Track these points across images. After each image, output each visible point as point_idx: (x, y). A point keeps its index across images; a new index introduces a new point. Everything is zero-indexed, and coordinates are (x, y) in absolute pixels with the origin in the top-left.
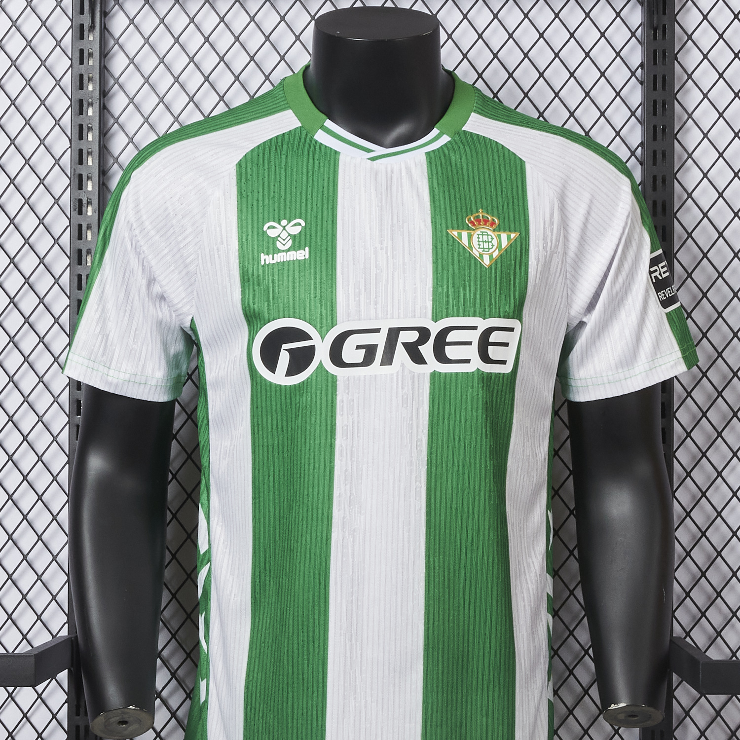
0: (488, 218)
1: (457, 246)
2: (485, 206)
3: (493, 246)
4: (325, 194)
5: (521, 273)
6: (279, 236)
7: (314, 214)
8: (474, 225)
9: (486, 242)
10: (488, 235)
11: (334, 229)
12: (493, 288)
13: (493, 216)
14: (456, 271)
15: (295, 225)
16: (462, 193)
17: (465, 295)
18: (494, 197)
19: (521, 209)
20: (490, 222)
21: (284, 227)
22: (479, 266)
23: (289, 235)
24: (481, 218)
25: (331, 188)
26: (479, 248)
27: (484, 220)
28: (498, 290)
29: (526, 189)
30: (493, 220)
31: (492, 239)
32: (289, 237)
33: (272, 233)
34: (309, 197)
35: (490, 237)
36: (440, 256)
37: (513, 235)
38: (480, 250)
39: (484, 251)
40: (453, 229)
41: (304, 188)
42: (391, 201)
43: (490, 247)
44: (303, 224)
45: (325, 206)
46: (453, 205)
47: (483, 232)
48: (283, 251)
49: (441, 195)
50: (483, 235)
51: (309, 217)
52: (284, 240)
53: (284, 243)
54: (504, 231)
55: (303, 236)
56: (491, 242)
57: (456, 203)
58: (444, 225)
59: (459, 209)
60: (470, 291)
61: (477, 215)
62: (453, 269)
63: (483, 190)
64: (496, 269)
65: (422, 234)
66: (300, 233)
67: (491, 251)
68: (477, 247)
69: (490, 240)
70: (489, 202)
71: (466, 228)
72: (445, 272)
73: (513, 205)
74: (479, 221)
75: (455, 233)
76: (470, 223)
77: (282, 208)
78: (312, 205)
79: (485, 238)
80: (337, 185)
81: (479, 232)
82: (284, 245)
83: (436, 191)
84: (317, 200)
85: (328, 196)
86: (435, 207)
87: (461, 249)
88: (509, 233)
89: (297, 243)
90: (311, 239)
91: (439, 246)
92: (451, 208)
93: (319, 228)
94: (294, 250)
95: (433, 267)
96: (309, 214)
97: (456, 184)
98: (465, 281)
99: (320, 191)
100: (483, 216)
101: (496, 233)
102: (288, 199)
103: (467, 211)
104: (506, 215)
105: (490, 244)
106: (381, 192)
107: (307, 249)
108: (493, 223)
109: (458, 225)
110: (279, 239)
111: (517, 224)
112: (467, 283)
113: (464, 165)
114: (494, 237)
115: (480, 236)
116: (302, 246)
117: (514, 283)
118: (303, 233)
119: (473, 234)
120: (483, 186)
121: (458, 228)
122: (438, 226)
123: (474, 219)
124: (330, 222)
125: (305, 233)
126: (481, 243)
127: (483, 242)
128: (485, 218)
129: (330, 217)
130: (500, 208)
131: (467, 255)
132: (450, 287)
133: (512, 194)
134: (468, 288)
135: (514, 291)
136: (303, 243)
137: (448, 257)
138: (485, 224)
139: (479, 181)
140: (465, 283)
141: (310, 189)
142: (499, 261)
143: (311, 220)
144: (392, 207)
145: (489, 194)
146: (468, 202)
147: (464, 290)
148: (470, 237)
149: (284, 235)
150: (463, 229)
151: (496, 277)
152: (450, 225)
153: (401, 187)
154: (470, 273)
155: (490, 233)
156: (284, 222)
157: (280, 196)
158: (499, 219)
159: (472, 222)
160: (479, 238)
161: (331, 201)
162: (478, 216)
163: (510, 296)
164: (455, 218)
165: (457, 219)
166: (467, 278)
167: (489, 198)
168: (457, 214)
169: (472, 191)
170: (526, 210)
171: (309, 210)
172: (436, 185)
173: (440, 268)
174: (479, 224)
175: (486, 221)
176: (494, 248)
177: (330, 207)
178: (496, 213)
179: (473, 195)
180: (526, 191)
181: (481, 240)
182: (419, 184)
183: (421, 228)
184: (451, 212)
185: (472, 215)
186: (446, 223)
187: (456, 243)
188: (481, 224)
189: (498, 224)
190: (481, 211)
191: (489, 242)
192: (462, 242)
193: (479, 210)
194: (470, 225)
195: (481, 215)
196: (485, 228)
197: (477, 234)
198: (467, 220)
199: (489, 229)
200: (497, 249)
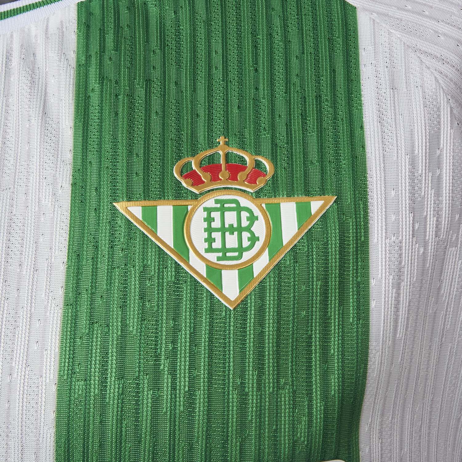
0: (242, 160)
3: (254, 239)
5: (344, 315)
8: (197, 182)
9: (232, 230)
10: (239, 209)
13: (258, 153)
14: (133, 324)
16: (171, 97)
19: (343, 129)
20: (248, 171)
22: (205, 304)
24: (222, 162)
26: (209, 249)
30: (258, 164)
31: (253, 218)
35: (245, 215)
37: (316, 205)
40: (130, 199)
43: (246, 243)
46: (140, 129)
54: (290, 194)
56: (248, 229)
57: (147, 124)
58: (106, 190)
59: (155, 141)
61: (209, 152)
62: (124, 324)
63: (233, 86)
68: (202, 247)
69: (245, 223)
70: (249, 115)
71: (170, 192)
75: (136, 210)
76: (186, 177)
79: (231, 218)
83: (95, 97)
97: (156, 74)
101: (265, 202)
103: (178, 146)
104: (297, 148)
105: (246, 235)
108: (256, 175)
109: (147, 184)
111: (330, 171)
112: (165, 364)
114: (257, 212)
117: (325, 349)
119: (194, 210)
120: (233, 75)
121: (147, 196)
122: (91, 195)
127: (223, 230)
128: (233, 162)
132: (112, 379)
134: (167, 380)
137: (109, 284)
138: (233, 178)
140: (157, 366)
145: (249, 92)
146: (187, 119)
150: (162, 196)
152: (122, 187)
154: (176, 330)
155: (245, 202)
159: (191, 176)
160: (209, 220)
162: (213, 157)
163: (309, 393)
164: (138, 166)
165: (147, 168)
167: (249, 104)
168: (147, 153)
170: (358, 130)
172: (94, 82)
174: (215, 179)
176: (259, 245)
181: (217, 224)
182: (52, 82)
183: (43, 202)
184: (130, 152)
185: (193, 156)
186: (114, 182)
187: (139, 241)
188: (221, 180)
189: (272, 174)
190: (221, 140)
191: (240, 229)
192: (155, 234)
193: (217, 140)
194: (184, 184)
195: (221, 153)
196: (231, 188)
197: (205, 209)
198: (176, 168)
199: (244, 191)
200: (267, 249)
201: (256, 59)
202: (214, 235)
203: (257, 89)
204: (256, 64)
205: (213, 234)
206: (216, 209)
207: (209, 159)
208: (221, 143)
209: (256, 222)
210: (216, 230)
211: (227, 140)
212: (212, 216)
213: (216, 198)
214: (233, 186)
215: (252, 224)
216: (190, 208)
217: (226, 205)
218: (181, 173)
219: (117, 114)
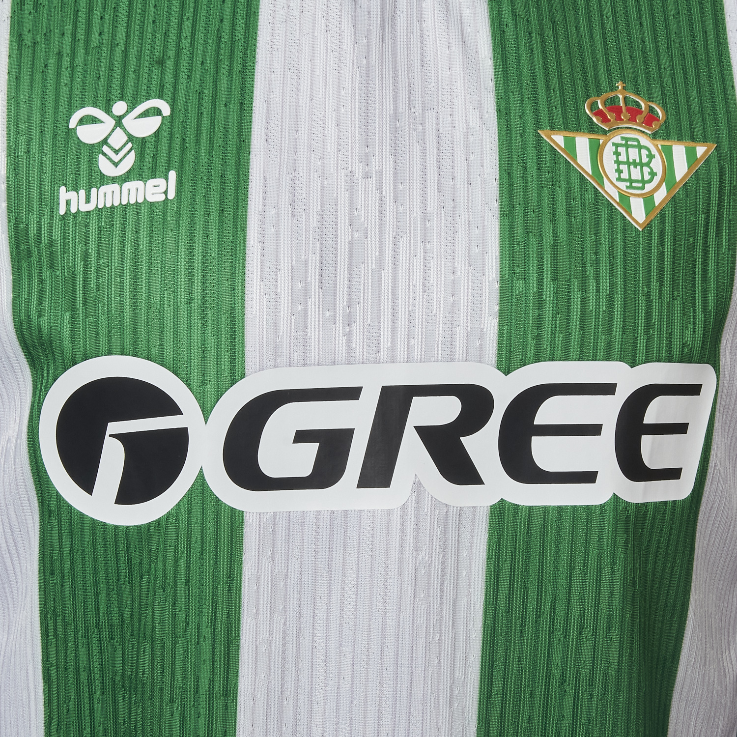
0: (638, 104)
1: (563, 171)
2: (631, 77)
3: (653, 174)
4: (226, 37)
5: (719, 246)
6: (105, 141)
7: (195, 85)
8: (605, 120)
9: (635, 164)
10: (640, 147)
11: (245, 125)
12: (655, 285)
13: (650, 99)
14: (563, 236)
15: (145, 114)
16: (574, 39)
17: (584, 301)
18: (651, 54)
19: (717, 86)
20: (644, 114)
21: (119, 121)
22: (619, 224)
23: (131, 138)
24: (622, 104)
25: (241, 22)
26: (619, 179)
27: (629, 110)
28: (667, 289)
29: (726, 40)
30: (651, 109)
31: (651, 157)
32: (130, 145)
33: (88, 135)
34: (186, 43)
35: (644, 152)
36: (519, 198)
37: (700, 150)
38: (623, 185)
39: (631, 187)
40: (552, 128)
41: (174, 21)
42: (394, 55)
43: (647, 177)
44: (166, 110)
45: (225, 66)
46: (553, 67)
47: (627, 140)
48: (114, 180)
49: (523, 42)
50: (627, 146)
51: (181, 93)
52: (117, 152)
53: (116, 158)
54: (680, 139)
55: (164, 142)
56: (648, 164)
57: (559, 63)
58: (529, 118)
59: (567, 80)
60: (598, 291)
61: (611, 95)
62: (555, 235)
63: (623, 37)
64: (662, 234)
65: (471, 139)
66: (157, 133)
67: (649, 187)
68: (613, 176)
69: (645, 160)
70: (640, 64)
71: (585, 125)
72: (533, 241)
73: (698, 77)
74: (617, 111)
75: (559, 139)
76: (596, 114)
77: (118, 71)
78: (191, 65)
79: (634, 154)
80: (256, 14)
81: (617, 139)
82: (116, 164)
83: (510, 32)
84: (205, 52)
85: (233, 42)
86: (505, 71)
87: (575, 181)
88: (692, 144)
89: (148, 159)
90: (183, 149)
91: (517, 172)
92: (547, 75)
93: (205, 121)
94: (141, 177)
95: (502, 225)
96: (182, 87)
97: (559, 17)
98: (584, 266)
99: (214, 28)
100: (625, 98)
101: (660, 143)
102: (133, 51)
103: (586, 86)
104: (682, 99)
105: (646, 170)
106: (369, 30)
107: (172, 175)
108: (651, 118)
109: (565, 117)
110: (105, 149)
111: (709, 122)
112: (590, 271)
114: (654, 151)
115: (620, 149)
116: (161, 169)
117: (705, 271)
118: (165, 134)
119: (605, 144)
120: (622, 27)
121: (566, 128)
122: (516, 121)
123: (604, 104)
124: (234, 107)
125: (171, 134)
126: (624, 167)
127: (628, 163)
128: (630, 106)
129: (236, 93)
130: (667, 80)
131: (590, 196)
132: (547, 280)
133: (694, 48)
134: (592, 284)
135: (705, 292)
136: (162, 159)
137: (540, 201)
138: (632, 119)
139: (614, 13)
140: (584, 272)
141: (188, 24)
142: (668, 213)
143: (186, 102)
144: (395, 69)
145: (637, 45)
146: (589, 61)
147: (584, 288)
148: (596, 151)
149: (118, 139)
150: (578, 129)
151: (661, 255)
152: (544, 117)
153: (421, 20)
154: (597, 243)
155: (645, 141)
156: (119, 108)
157: (113, 45)
158: (665, 108)
159: (599, 113)
160: (617, 154)
161: (238, 55)
162: (614, 100)
163: (694, 306)
164: (556, 100)
165: (564, 104)
166: (590, 256)
167: (638, 55)
168: (562, 90)
169: (598, 38)
170: (729, 90)
171: (183, 77)
172: (507, 18)
173: (519, 230)
174: (619, 118)
175: (634, 112)
176: (657, 179)
177: (237, 67)
178: (657, 93)
179: (599, 46)
180: (726, 45)
181: (623, 158)
182: (466, 13)
183: (471, 124)
184: (548, 87)
185: (598, 96)
186: (536, 111)
187: (562, 166)
188: (623, 120)
189: (665, 119)
190: (620, 85)
191: (642, 165)
192: (575, 161)
193: (617, 85)
194: (595, 120)
195: (621, 97)
196: (633, 128)
197: (614, 144)
198: (587, 107)
199: (643, 132)
200: (664, 183)
201: (640, 14)
202: (622, 167)
203: (643, 42)
204: (640, 18)
205: (620, 166)
206: (621, 145)
207: (611, 101)
208: (620, 87)
209: (653, 160)
210: (623, 163)
211: (625, 85)
212: (619, 151)
213: (621, 135)
214: (634, 127)
215: (650, 162)
216: (601, 141)
217: (629, 143)
218: (591, 110)
219: (532, 51)
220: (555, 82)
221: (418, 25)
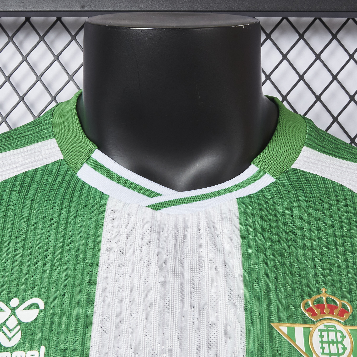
0: (335, 302)
1: (286, 350)
2: (330, 283)
3: (345, 349)
4: (81, 260)
6: (4, 323)
7: (60, 291)
8: (314, 314)
9: (333, 342)
10: (336, 331)
13: (343, 299)
15: (29, 307)
16: (294, 262)
18: (343, 268)
20: (339, 309)
21: (13, 310)
23: (20, 323)
24: (324, 303)
25: (90, 250)
26: (323, 354)
27: (329, 306)
30: (343, 305)
31: (343, 337)
32: (19, 327)
34: (56, 262)
35: (339, 334)
40: (280, 322)
41: (51, 248)
42: (182, 274)
43: (341, 351)
44: (42, 306)
45: (79, 276)
46: (281, 281)
47: (328, 327)
48: (7, 349)
49: (262, 266)
50: (328, 331)
51: (51, 298)
52: (11, 331)
53: (10, 335)
55: (39, 326)
56: (341, 343)
57: (284, 277)
58: (265, 315)
59: (289, 288)
61: (318, 297)
63: (325, 258)
65: (229, 328)
66: (36, 320)
68: (319, 351)
69: (339, 339)
70: (336, 276)
71: (301, 319)
74: (321, 307)
75: (284, 329)
76: (308, 311)
77: (15, 278)
78: (58, 277)
79: (332, 336)
80: (99, 246)
81: (322, 327)
82: (10, 339)
83: (254, 258)
84: (67, 269)
85: (85, 263)
86: (251, 284)
89: (29, 337)
90: (51, 331)
91: (257, 351)
92: (277, 286)
93: (65, 314)
94: (23, 349)
96: (52, 291)
97: (285, 247)
99: (73, 254)
100: (327, 299)
101: (349, 328)
102: (25, 266)
103: (302, 292)
105: (340, 346)
106: (167, 259)
107: (43, 348)
108: (343, 312)
109: (288, 313)
110: (4, 328)
113: (296, 218)
114: (345, 334)
115: (323, 333)
116: (36, 344)
118: (40, 321)
119: (314, 330)
120: (325, 251)
121: (289, 321)
122: (256, 316)
123: (313, 303)
124: (83, 305)
125: (44, 322)
126: (326, 345)
127: (329, 342)
128: (330, 303)
129: (84, 297)
136: (37, 338)
138: (331, 313)
139: (320, 242)
141: (58, 250)
143: (54, 301)
144: (182, 283)
145: (334, 262)
146: (304, 276)
148: (308, 335)
149: (12, 323)
150: (296, 322)
152: (275, 314)
153: (199, 251)
155: (339, 327)
156: (14, 302)
157: (14, 260)
158: (352, 303)
159: (310, 310)
160: (321, 336)
161: (87, 271)
162: (320, 300)
164: (283, 303)
165: (287, 304)
167: (335, 269)
168: (286, 295)
169: (310, 260)
171: (53, 286)
172: (253, 249)
174: (323, 313)
175: (332, 307)
176: (347, 352)
177: (86, 280)
178: (347, 294)
179: (310, 265)
181: (325, 339)
182: (227, 246)
183: (229, 319)
184: (277, 294)
185: (310, 298)
186: (270, 311)
187: (286, 346)
188: (325, 313)
189: (352, 312)
190: (323, 290)
191: (337, 343)
192: (294, 343)
193: (321, 290)
194: (307, 314)
195: (324, 298)
196: (331, 319)
197: (319, 330)
198: (302, 306)
199: (338, 321)
200: (352, 355)
201: (336, 242)
202: (325, 345)
203: (338, 260)
204: (336, 245)
205: (324, 344)
206: (324, 330)
207: (318, 301)
208: (323, 292)
209: (345, 339)
210: (325, 342)
211: (326, 290)
212: (323, 334)
213: (324, 324)
214: (332, 318)
215: (343, 340)
216: (311, 329)
217: (329, 329)
218: (305, 308)
219: (267, 270)
220: (282, 291)
221: (198, 254)
